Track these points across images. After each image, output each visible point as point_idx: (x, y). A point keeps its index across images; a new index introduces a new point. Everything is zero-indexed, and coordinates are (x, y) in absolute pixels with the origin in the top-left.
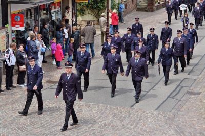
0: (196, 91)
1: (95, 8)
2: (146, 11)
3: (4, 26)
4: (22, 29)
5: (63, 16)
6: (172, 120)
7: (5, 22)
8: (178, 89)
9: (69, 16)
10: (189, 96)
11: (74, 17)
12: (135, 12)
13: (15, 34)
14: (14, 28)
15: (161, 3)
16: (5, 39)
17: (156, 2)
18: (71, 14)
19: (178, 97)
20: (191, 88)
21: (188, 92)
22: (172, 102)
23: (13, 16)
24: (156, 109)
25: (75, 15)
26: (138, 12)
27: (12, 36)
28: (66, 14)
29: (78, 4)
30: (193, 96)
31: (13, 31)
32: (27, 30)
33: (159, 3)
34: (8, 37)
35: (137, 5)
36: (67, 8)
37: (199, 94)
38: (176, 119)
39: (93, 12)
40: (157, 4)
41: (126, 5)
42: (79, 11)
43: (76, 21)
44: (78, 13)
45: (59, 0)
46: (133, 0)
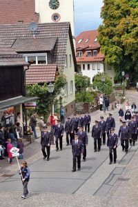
0: (125, 177)
1: (42, 113)
2: (83, 113)
5: (16, 120)
6: (107, 203)
8: (111, 177)
9: (20, 120)
10: (120, 182)
11: (25, 121)
15: (95, 106)
17: (90, 106)
18: (22, 119)
19: (111, 183)
20: (122, 175)
21: (119, 179)
22: (107, 187)
24: (94, 194)
25: (25, 119)
28: (18, 119)
29: (27, 110)
30: (123, 182)
33: (93, 107)
35: (75, 109)
36: (19, 114)
38: (110, 202)
40: (91, 108)
41: (66, 109)
43: (26, 124)
44: (28, 117)
45: (12, 108)
46: (72, 105)
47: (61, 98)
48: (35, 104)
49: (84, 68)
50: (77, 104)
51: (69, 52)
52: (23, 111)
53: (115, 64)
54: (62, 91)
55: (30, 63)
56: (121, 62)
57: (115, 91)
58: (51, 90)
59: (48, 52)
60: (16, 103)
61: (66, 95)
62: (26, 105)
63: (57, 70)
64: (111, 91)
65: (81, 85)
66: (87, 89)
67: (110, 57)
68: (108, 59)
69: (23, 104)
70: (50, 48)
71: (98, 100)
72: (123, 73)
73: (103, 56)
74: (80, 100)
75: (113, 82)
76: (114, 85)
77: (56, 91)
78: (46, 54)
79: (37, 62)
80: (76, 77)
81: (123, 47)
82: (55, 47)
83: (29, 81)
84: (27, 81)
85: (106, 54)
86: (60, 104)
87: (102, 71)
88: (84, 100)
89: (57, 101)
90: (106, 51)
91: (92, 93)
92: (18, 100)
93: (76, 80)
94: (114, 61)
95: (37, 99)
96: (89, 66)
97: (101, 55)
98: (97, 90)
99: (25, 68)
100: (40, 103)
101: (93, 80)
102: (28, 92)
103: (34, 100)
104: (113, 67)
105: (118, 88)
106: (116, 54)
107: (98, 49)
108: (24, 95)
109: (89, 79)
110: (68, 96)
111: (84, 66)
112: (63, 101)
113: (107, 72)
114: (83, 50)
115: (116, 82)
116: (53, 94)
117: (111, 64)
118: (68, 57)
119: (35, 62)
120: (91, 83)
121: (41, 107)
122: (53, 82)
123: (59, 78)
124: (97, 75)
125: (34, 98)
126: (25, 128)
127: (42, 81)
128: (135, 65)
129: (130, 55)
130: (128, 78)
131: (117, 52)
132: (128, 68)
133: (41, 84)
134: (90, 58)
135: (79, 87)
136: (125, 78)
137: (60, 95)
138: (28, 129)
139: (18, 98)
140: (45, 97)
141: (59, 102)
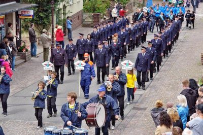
1: (40, 24)
2: (92, 27)
10: (135, 111)
11: (18, 34)
12: (80, 28)
15: (107, 18)
17: (101, 18)
18: (15, 31)
20: (137, 104)
21: (134, 108)
25: (19, 32)
26: (83, 28)
29: (22, 21)
30: (139, 112)
33: (104, 19)
35: (83, 21)
37: (145, 109)
39: (38, 28)
40: (102, 20)
41: (71, 21)
42: (23, 27)
43: (20, 37)
44: (22, 29)
45: (3, 16)
46: (78, 16)
47: (65, 7)
48: (31, 12)
50: (84, 15)
52: (16, 21)
60: (8, 11)
62: (20, 13)
69: (17, 13)
74: (89, 11)
86: (64, 14)
88: (94, 10)
89: (60, 10)
91: (104, 1)
95: (35, 7)
100: (38, 11)
103: (30, 8)
121: (39, 17)
125: (30, 5)
126: (19, 42)
137: (64, 3)
138: (22, 44)
139: (10, 5)
140: (45, 4)
141: (62, 12)
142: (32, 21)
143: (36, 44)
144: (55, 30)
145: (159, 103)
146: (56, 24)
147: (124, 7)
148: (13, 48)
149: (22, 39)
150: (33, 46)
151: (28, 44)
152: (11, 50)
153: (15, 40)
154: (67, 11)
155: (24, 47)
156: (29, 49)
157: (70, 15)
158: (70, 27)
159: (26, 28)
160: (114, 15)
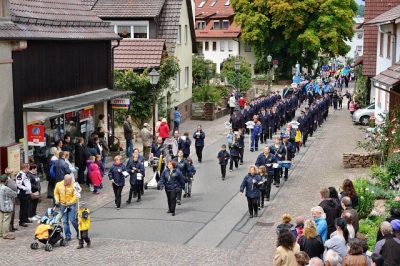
0: (268, 221)
1: (138, 116)
2: (204, 119)
3: (17, 141)
4: (42, 144)
6: (238, 260)
7: (19, 135)
8: (245, 220)
10: (259, 228)
11: (111, 129)
12: (189, 121)
13: (32, 151)
14: (31, 144)
15: (223, 109)
16: (19, 158)
17: (215, 109)
19: (245, 229)
20: (262, 218)
21: (258, 223)
22: (238, 236)
23: (30, 127)
24: (218, 246)
25: (111, 126)
26: (193, 121)
27: (29, 154)
29: (115, 112)
30: (264, 228)
31: (30, 148)
32: (49, 145)
33: (219, 109)
34: (23, 154)
35: (192, 112)
36: (101, 117)
37: (271, 224)
38: (243, 258)
39: (135, 121)
40: (216, 111)
42: (117, 120)
43: (113, 133)
44: (115, 123)
45: (91, 107)
46: (187, 106)
47: (169, 94)
48: (127, 102)
49: (207, 48)
50: (194, 105)
51: (184, 21)
52: (108, 112)
53: (257, 43)
54: (172, 82)
55: (122, 36)
56: (267, 40)
57: (254, 87)
58: (154, 81)
59: (150, 19)
60: (97, 100)
61: (177, 89)
62: (113, 102)
63: (165, 48)
64: (249, 86)
65: (201, 74)
66: (211, 81)
67: (250, 30)
68: (245, 35)
69: (109, 102)
70: (154, 13)
71: (228, 100)
72: (269, 58)
73: (239, 29)
74: (200, 99)
75: (253, 72)
76: (253, 76)
77: (163, 82)
78: (147, 23)
79: (132, 35)
80: (194, 61)
81: (269, 16)
82: (161, 12)
83: (120, 65)
84: (115, 65)
85: (243, 26)
86: (168, 103)
87: (235, 53)
88: (206, 99)
89: (163, 98)
90: (244, 21)
91: (219, 88)
92: (101, 94)
93: (193, 67)
94: (256, 38)
95: (132, 95)
96: (214, 44)
97: (235, 28)
98: (226, 82)
99: (114, 43)
100: (135, 100)
101: (221, 68)
102: (117, 83)
103: (126, 96)
104: (253, 48)
105: (261, 82)
106: (259, 26)
107: (231, 18)
108: (111, 87)
109: (215, 65)
110: (181, 90)
111: (207, 44)
112: (172, 98)
113: (244, 54)
114: (207, 19)
115: (257, 72)
116: (158, 87)
117: (250, 42)
118: (183, 28)
119: (128, 35)
120: (218, 71)
121: (137, 107)
122: (157, 69)
123: (168, 62)
124: (229, 60)
125: (126, 93)
126: (111, 139)
127: (141, 66)
128: (288, 45)
129: (281, 28)
130: (276, 66)
131: (261, 23)
132: (278, 49)
133: (139, 71)
134: (218, 32)
135: (199, 77)
136: (272, 66)
137: (168, 89)
138: (116, 142)
139: (101, 92)
140: (144, 91)
141: (166, 100)
142: (128, 113)
143: (133, 141)
144: (158, 124)
145: (286, 218)
146: (159, 116)
147: (244, 95)
148: (104, 147)
149: (116, 135)
150: (129, 144)
151: (123, 142)
152: (101, 149)
153: (106, 136)
154: (172, 100)
155: (118, 145)
156: (124, 148)
157: (176, 104)
158: (178, 120)
159: (121, 121)
160: (232, 105)
